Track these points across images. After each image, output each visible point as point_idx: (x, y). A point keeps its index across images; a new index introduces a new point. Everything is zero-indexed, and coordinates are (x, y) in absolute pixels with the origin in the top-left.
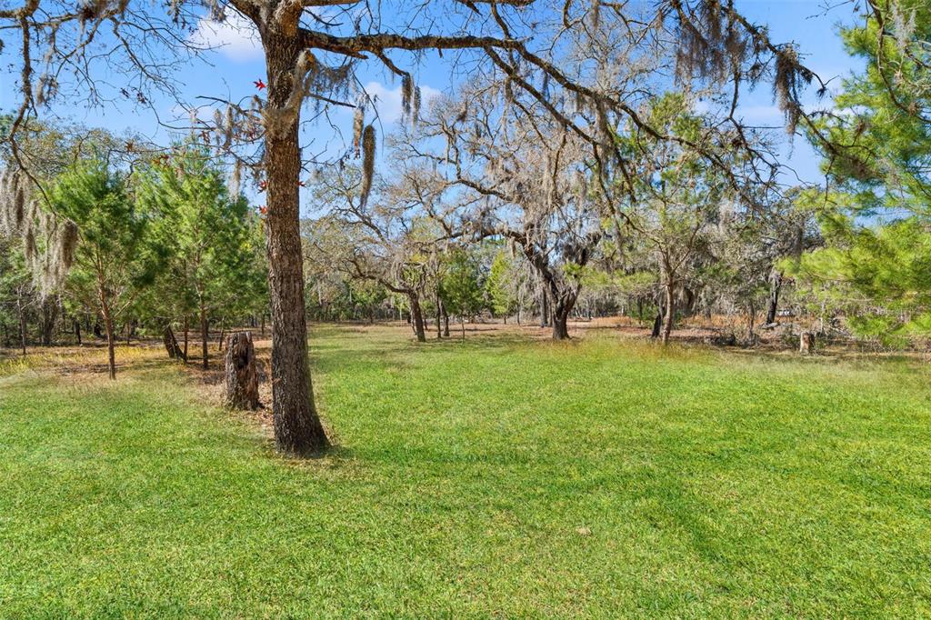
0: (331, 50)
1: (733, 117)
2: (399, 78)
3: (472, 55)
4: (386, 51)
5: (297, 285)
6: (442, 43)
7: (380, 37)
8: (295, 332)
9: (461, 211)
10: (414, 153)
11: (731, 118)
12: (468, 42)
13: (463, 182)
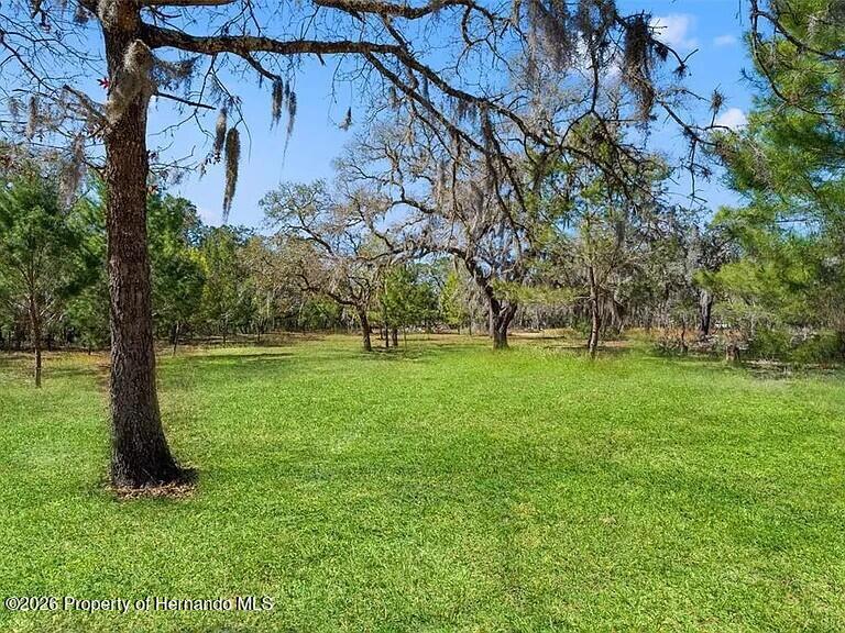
0: (177, 47)
1: (596, 109)
2: (268, 82)
3: (353, 61)
4: (252, 53)
5: (139, 295)
6: (318, 48)
7: (244, 39)
8: (136, 346)
9: (408, 229)
10: (361, 175)
11: (593, 110)
12: (343, 47)
13: (406, 202)
